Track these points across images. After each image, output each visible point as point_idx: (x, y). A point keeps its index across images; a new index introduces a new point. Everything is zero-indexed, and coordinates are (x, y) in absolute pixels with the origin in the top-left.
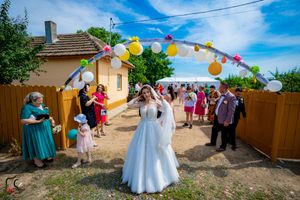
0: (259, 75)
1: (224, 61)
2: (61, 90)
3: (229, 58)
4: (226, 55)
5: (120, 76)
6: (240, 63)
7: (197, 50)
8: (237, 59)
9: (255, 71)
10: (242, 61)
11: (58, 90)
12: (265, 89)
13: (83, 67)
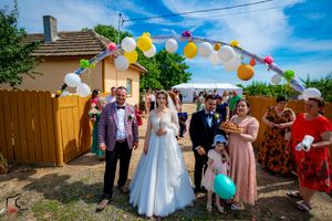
0: (293, 82)
1: (253, 64)
2: (57, 96)
3: (259, 59)
4: (254, 57)
5: (130, 81)
6: (271, 67)
7: (217, 48)
8: (267, 61)
9: (288, 76)
10: (273, 64)
11: (53, 96)
12: (300, 98)
13: (83, 69)
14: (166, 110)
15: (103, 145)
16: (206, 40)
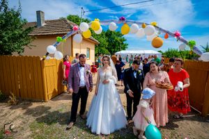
0: (195, 48)
1: (166, 37)
2: (44, 59)
3: (170, 34)
4: (167, 32)
5: (89, 49)
6: (179, 39)
7: (143, 27)
8: (177, 35)
9: (191, 45)
10: (181, 37)
11: (42, 59)
12: (199, 59)
13: (58, 43)
14: (109, 67)
15: (71, 90)
16: (135, 22)
